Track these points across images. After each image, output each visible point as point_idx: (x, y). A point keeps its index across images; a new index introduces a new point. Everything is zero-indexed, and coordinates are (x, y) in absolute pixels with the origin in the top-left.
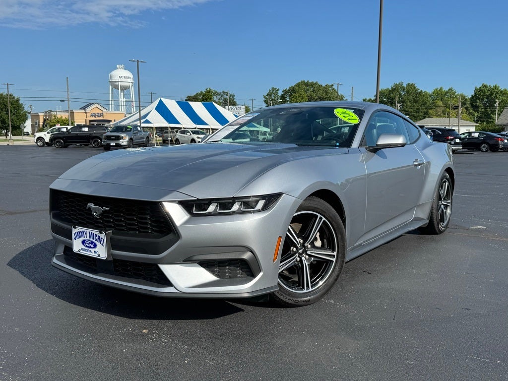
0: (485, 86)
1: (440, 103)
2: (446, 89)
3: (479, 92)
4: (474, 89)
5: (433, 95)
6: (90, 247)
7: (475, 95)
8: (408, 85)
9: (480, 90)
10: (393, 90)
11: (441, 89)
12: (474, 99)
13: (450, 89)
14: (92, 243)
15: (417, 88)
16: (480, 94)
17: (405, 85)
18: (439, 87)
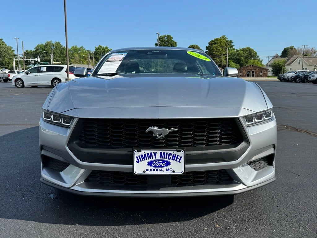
0: (101, 47)
1: (76, 55)
2: (79, 47)
3: (98, 50)
4: (95, 48)
5: (72, 50)
6: (161, 166)
7: (96, 51)
8: (56, 43)
9: (98, 49)
10: (46, 45)
11: (76, 46)
12: (96, 53)
13: (81, 47)
14: (164, 162)
15: (61, 45)
16: (98, 51)
17: (54, 43)
18: (75, 46)
